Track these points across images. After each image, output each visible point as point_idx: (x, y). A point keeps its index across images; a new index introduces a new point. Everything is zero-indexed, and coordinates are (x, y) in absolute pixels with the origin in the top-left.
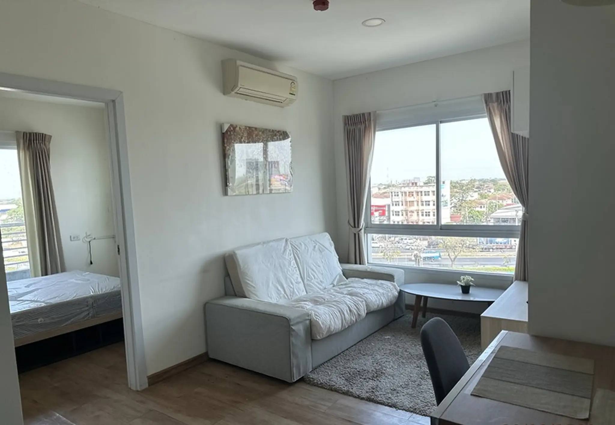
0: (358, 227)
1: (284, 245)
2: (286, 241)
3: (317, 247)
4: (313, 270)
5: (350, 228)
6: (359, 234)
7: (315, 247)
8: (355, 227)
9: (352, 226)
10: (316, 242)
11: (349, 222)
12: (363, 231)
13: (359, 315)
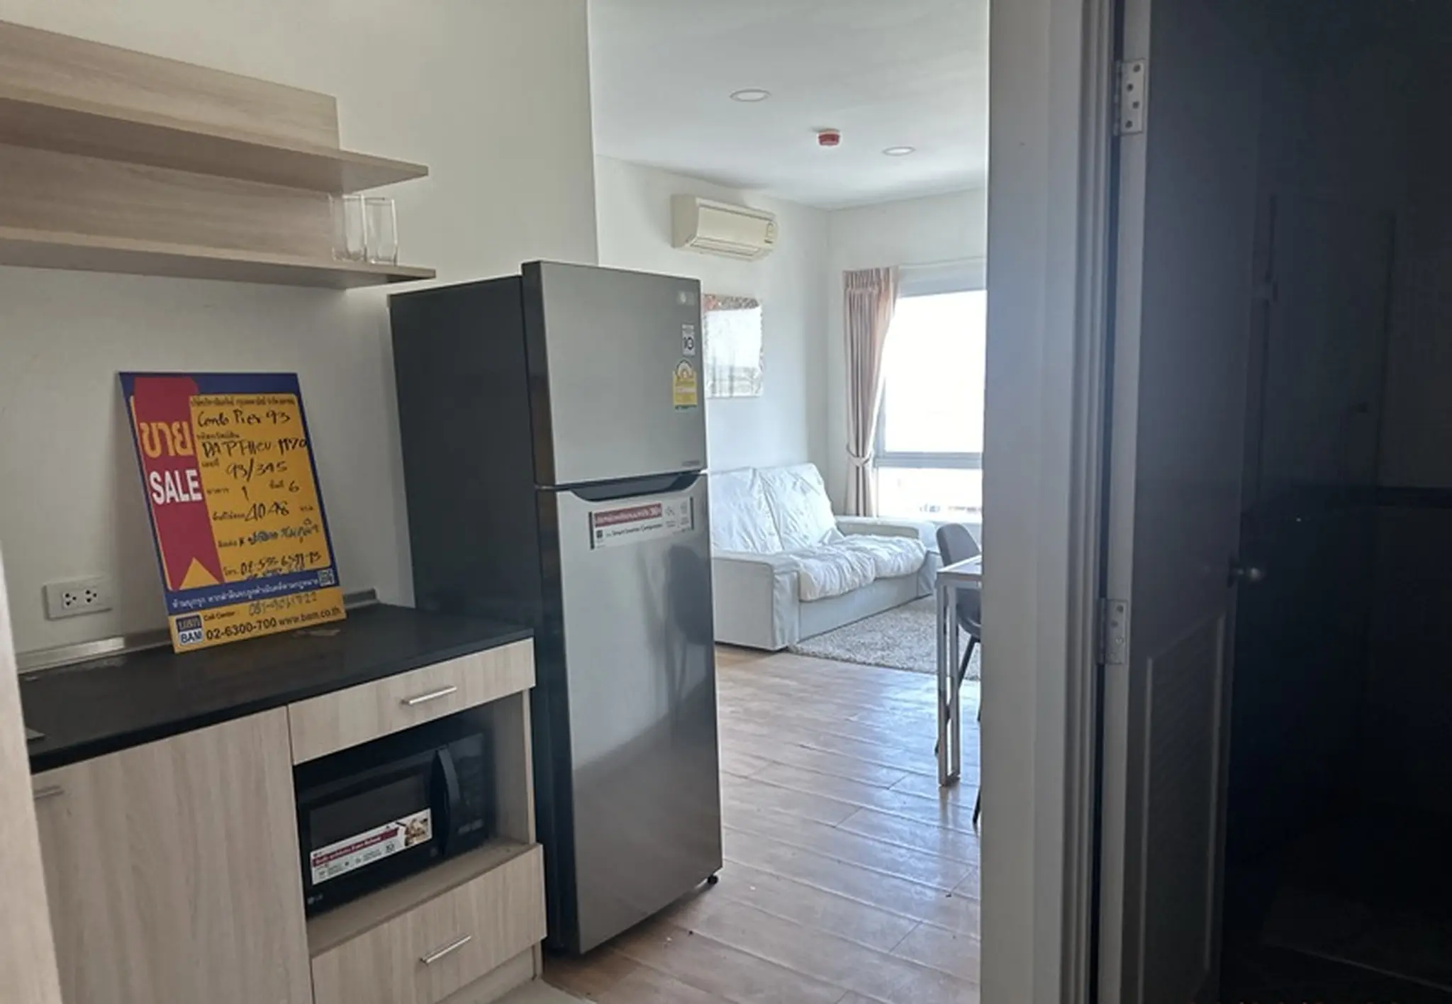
0: (863, 456)
1: (751, 476)
2: (754, 470)
3: (798, 483)
4: (793, 519)
5: (849, 458)
6: (863, 468)
7: (795, 484)
8: (858, 456)
9: (853, 455)
10: (796, 476)
11: (848, 448)
12: (870, 462)
13: (865, 576)
